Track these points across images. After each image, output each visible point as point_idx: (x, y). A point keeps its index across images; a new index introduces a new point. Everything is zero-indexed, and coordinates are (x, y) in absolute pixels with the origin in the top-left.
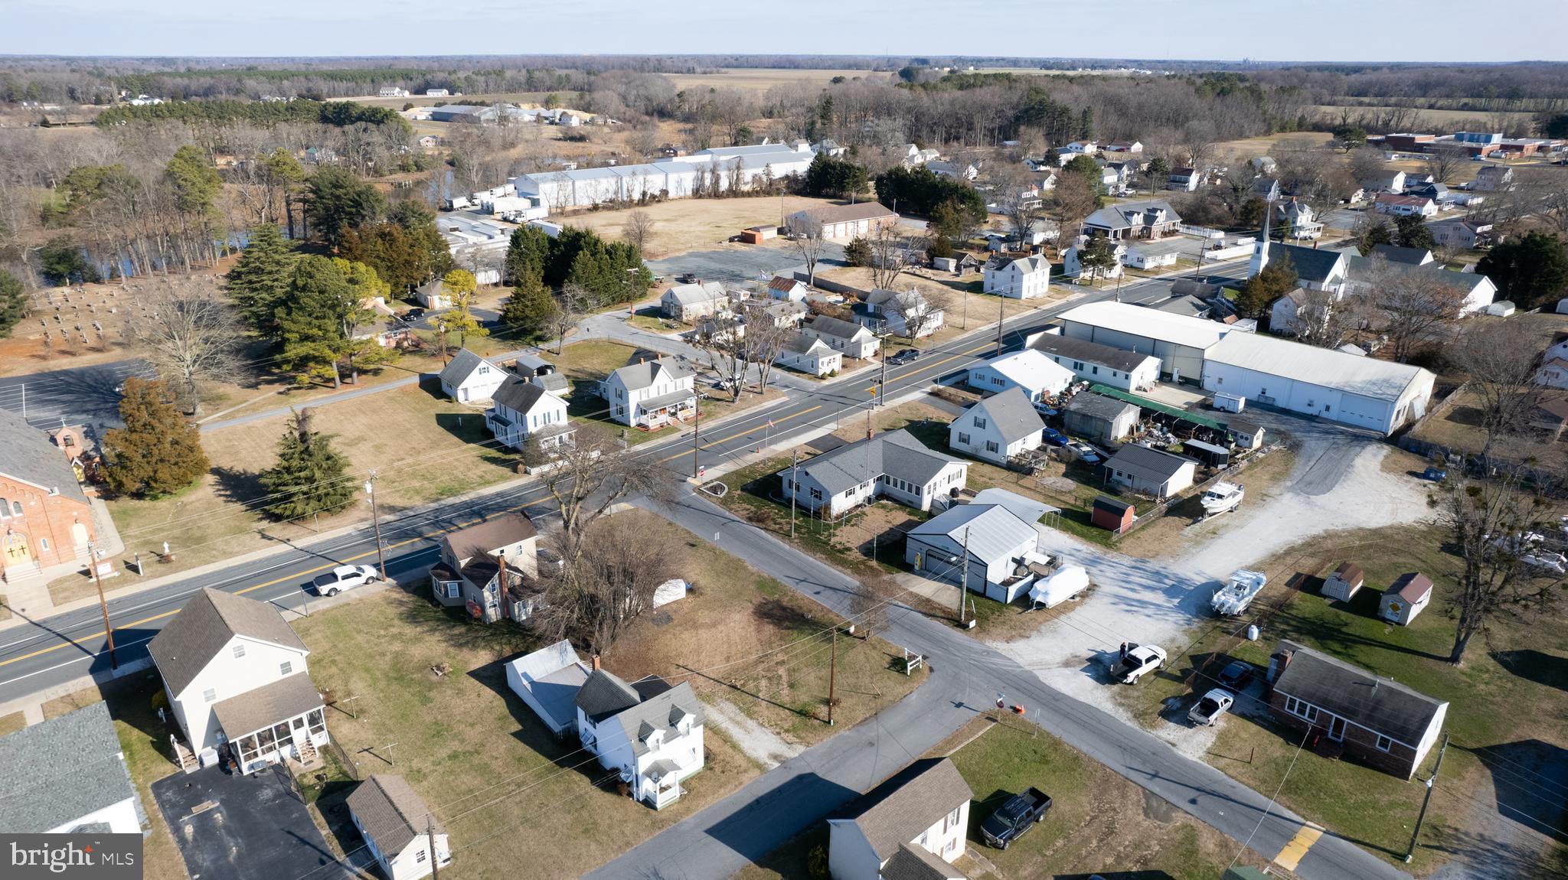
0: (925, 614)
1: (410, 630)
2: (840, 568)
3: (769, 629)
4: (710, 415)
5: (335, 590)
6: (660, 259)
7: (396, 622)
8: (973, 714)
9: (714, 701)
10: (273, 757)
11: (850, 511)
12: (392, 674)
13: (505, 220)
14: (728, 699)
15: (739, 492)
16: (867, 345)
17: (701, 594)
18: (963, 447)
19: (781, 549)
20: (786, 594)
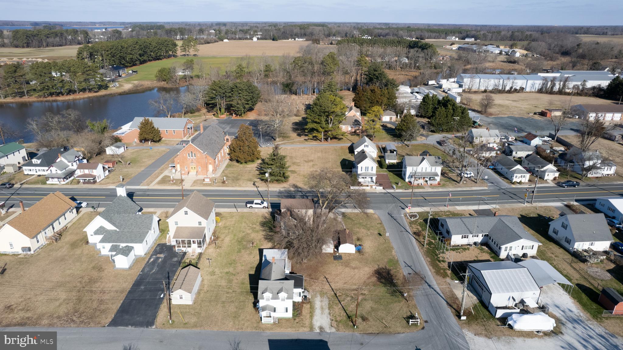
0: (448, 303)
1: (258, 227)
2: (431, 268)
3: (374, 279)
4: (444, 186)
5: (251, 207)
6: (493, 116)
7: (258, 224)
9: (323, 296)
10: (184, 249)
11: (462, 245)
12: (239, 240)
13: (444, 91)
14: (329, 298)
15: (422, 221)
16: (550, 174)
17: (363, 255)
18: (553, 235)
19: (414, 250)
20: (396, 269)
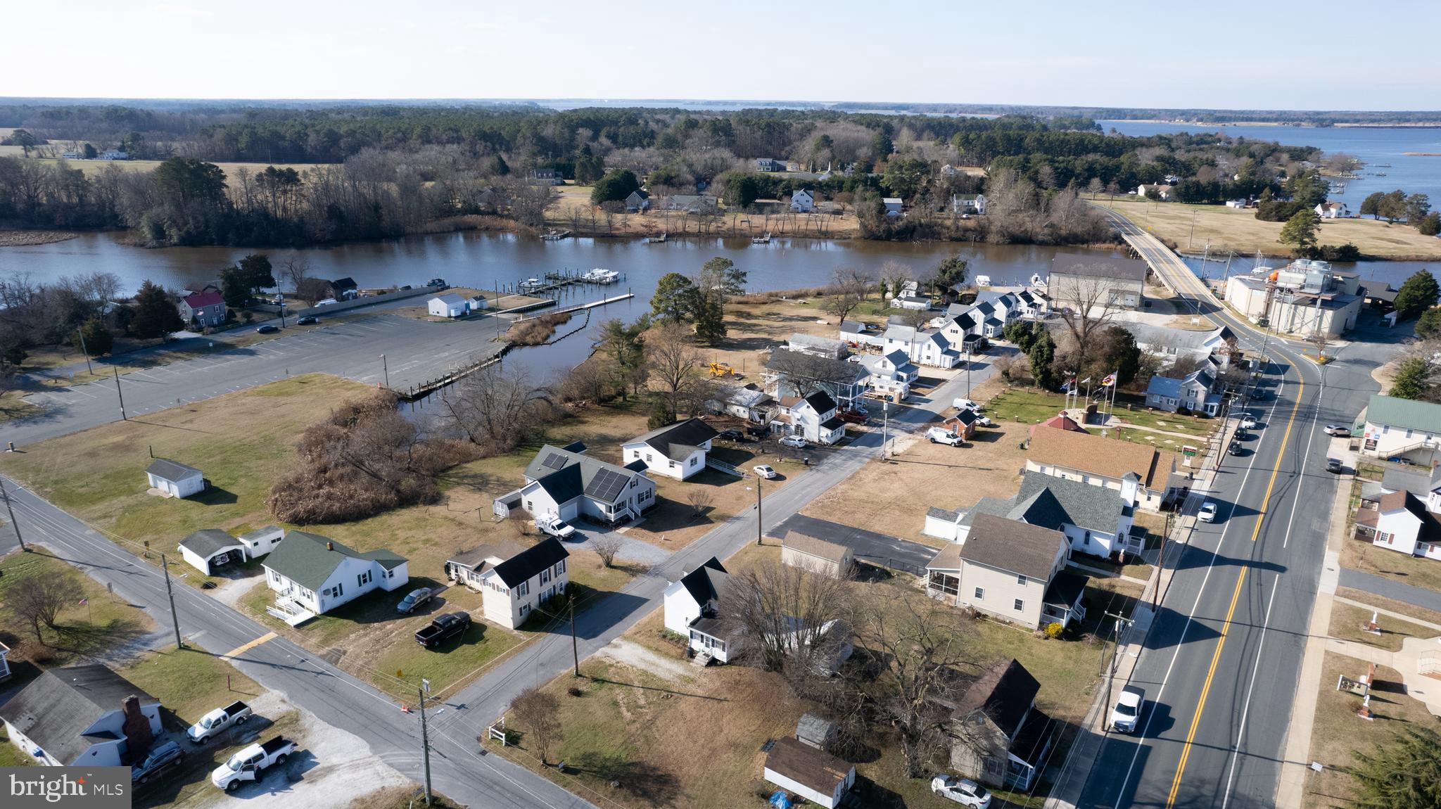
8: (452, 700)
14: (668, 681)
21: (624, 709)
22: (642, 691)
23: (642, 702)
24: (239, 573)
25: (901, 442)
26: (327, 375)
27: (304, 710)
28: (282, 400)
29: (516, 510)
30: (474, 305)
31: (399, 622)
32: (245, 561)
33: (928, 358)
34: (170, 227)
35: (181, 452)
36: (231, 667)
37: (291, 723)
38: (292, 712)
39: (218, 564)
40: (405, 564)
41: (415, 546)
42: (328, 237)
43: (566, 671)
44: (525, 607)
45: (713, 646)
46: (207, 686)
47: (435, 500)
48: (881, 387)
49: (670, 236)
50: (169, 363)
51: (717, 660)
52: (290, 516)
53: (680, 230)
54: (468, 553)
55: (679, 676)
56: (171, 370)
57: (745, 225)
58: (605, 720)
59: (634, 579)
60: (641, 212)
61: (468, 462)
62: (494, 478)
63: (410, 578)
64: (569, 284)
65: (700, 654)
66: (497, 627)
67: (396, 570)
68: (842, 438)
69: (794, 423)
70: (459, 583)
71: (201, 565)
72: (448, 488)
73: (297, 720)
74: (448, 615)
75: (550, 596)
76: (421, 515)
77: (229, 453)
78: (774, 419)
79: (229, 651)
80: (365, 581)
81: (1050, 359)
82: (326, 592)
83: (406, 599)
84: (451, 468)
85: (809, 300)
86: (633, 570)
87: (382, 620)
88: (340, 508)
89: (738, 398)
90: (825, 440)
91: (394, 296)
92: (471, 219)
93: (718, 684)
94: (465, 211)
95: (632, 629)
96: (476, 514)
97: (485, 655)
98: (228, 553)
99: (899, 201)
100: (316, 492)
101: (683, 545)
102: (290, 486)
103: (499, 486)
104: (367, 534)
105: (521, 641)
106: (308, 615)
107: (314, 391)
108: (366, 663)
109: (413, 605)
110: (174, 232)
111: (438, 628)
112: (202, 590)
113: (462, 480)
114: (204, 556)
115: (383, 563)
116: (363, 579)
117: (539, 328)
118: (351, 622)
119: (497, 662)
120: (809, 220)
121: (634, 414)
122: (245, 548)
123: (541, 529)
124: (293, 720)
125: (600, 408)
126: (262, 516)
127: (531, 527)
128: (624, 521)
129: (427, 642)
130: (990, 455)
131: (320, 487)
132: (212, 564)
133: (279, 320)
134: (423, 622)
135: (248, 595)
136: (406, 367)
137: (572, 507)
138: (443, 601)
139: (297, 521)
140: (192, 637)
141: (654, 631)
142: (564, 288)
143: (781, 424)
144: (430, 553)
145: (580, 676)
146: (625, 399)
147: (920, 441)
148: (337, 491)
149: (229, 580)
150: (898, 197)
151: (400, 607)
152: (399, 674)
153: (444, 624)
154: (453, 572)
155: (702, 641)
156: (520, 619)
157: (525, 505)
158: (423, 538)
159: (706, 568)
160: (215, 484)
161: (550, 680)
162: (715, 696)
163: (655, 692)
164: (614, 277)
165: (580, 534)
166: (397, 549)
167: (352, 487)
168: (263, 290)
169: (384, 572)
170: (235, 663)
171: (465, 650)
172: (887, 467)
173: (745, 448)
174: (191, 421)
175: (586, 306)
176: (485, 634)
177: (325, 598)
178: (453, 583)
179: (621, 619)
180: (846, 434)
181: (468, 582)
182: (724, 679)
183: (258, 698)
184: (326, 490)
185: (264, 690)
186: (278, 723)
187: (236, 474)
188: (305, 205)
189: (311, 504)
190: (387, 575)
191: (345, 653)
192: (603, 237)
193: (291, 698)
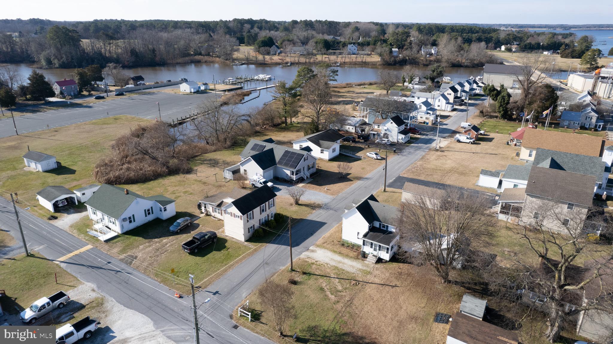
8: (209, 288)
14: (353, 273)
21: (328, 293)
22: (337, 280)
23: (340, 288)
24: (72, 211)
25: (441, 142)
26: (129, 116)
27: (107, 297)
28: (105, 126)
29: (237, 175)
30: (203, 88)
31: (171, 238)
32: (77, 204)
33: (439, 106)
34: (54, 59)
35: (46, 149)
36: (60, 267)
37: (98, 306)
38: (98, 298)
39: (60, 206)
40: (173, 203)
41: (179, 195)
42: (131, 64)
43: (284, 268)
44: (251, 227)
45: (379, 250)
46: (42, 281)
47: (189, 171)
48: (421, 117)
49: (292, 64)
50: (46, 111)
51: (382, 259)
52: (106, 180)
53: (297, 61)
54: (212, 196)
55: (360, 270)
56: (47, 114)
57: (327, 59)
58: (318, 301)
59: (314, 211)
60: (277, 55)
61: (206, 153)
62: (221, 161)
63: (177, 212)
64: (248, 81)
65: (370, 255)
66: (233, 240)
67: (168, 207)
68: (408, 141)
69: (383, 132)
70: (207, 215)
71: (49, 206)
72: (196, 166)
73: (102, 304)
74: (203, 233)
75: (265, 221)
76: (181, 179)
77: (73, 150)
78: (371, 131)
79: (60, 257)
80: (149, 214)
81: (508, 103)
82: (124, 220)
83: (175, 224)
84: (197, 156)
85: (366, 86)
86: (313, 207)
87: (160, 237)
88: (134, 175)
89: (349, 122)
90: (400, 141)
91: (163, 85)
92: (198, 57)
93: (387, 275)
94: (195, 54)
95: (320, 241)
96: (214, 178)
97: (229, 257)
98: (66, 199)
99: (397, 50)
100: (121, 167)
101: (339, 192)
102: (106, 164)
103: (225, 164)
104: (150, 189)
105: (250, 249)
106: (113, 234)
107: (122, 122)
108: (150, 264)
109: (179, 228)
110: (56, 61)
111: (196, 241)
112: (48, 221)
113: (203, 162)
114: (50, 200)
115: (160, 202)
116: (148, 212)
117: (237, 97)
118: (141, 238)
119: (237, 262)
120: (356, 58)
121: (292, 131)
122: (76, 196)
123: (253, 185)
124: (99, 304)
125: (274, 129)
126: (89, 181)
127: (247, 184)
128: (301, 180)
129: (190, 250)
130: (492, 148)
131: (123, 164)
132: (55, 206)
133: (106, 94)
134: (187, 237)
135: (77, 223)
136: (170, 112)
137: (270, 172)
138: (198, 225)
139: (110, 182)
140: (36, 248)
141: (335, 241)
142: (246, 82)
143: (376, 133)
144: (188, 198)
145: (294, 271)
146: (286, 125)
147: (451, 142)
148: (133, 166)
149: (66, 215)
150: (396, 48)
151: (172, 228)
152: (173, 271)
153: (201, 238)
154: (203, 208)
155: (371, 247)
156: (248, 235)
157: (242, 171)
158: (184, 190)
159: (369, 201)
160: (63, 164)
161: (274, 274)
162: (388, 283)
163: (347, 281)
164: (269, 78)
165: (276, 187)
166: (168, 196)
167: (142, 164)
168: (98, 82)
169: (161, 208)
170: (63, 265)
171: (214, 255)
172: (439, 153)
173: (358, 145)
174: (54, 136)
175: (258, 89)
176: (226, 244)
177: (124, 223)
178: (204, 215)
179: (312, 234)
180: (410, 139)
181: (213, 214)
182: (390, 271)
183: (76, 289)
184: (125, 166)
185: (81, 283)
186: (88, 306)
187: (76, 160)
188: (120, 51)
189: (117, 173)
190: (163, 210)
191: (136, 258)
192: (261, 64)
193: (99, 287)
